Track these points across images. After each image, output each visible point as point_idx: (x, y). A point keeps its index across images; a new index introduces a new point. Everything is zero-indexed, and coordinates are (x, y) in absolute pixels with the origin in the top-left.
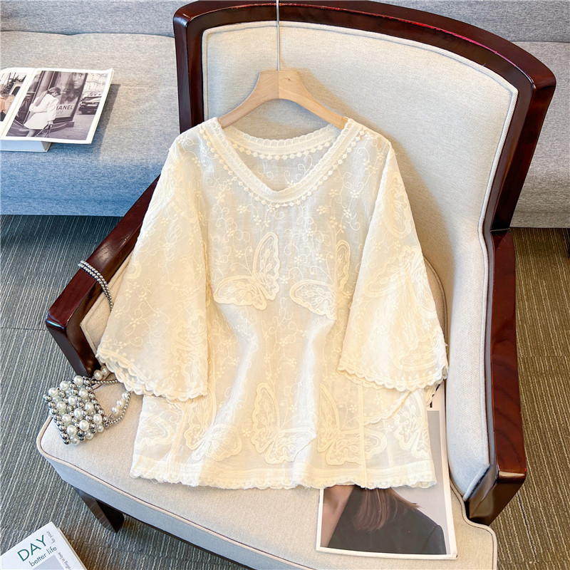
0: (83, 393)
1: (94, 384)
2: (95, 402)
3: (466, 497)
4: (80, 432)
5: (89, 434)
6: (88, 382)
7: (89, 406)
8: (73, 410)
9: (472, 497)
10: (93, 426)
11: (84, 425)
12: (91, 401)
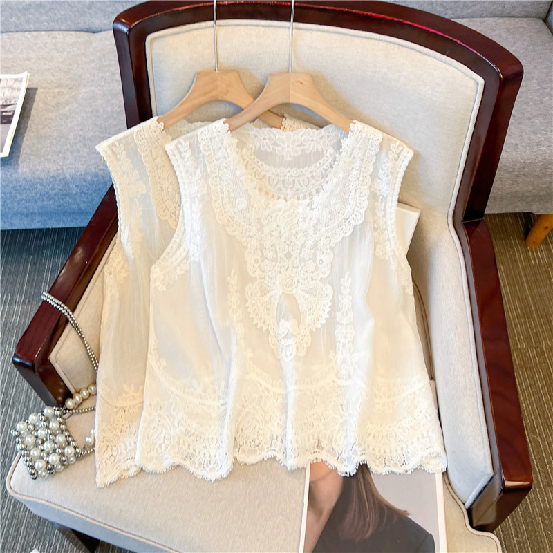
0: (54, 425)
1: (66, 413)
2: (66, 433)
3: (468, 504)
4: (50, 467)
5: (59, 467)
6: (59, 413)
7: (60, 439)
8: (43, 443)
9: (474, 506)
10: (64, 459)
11: (54, 459)
12: (62, 433)
